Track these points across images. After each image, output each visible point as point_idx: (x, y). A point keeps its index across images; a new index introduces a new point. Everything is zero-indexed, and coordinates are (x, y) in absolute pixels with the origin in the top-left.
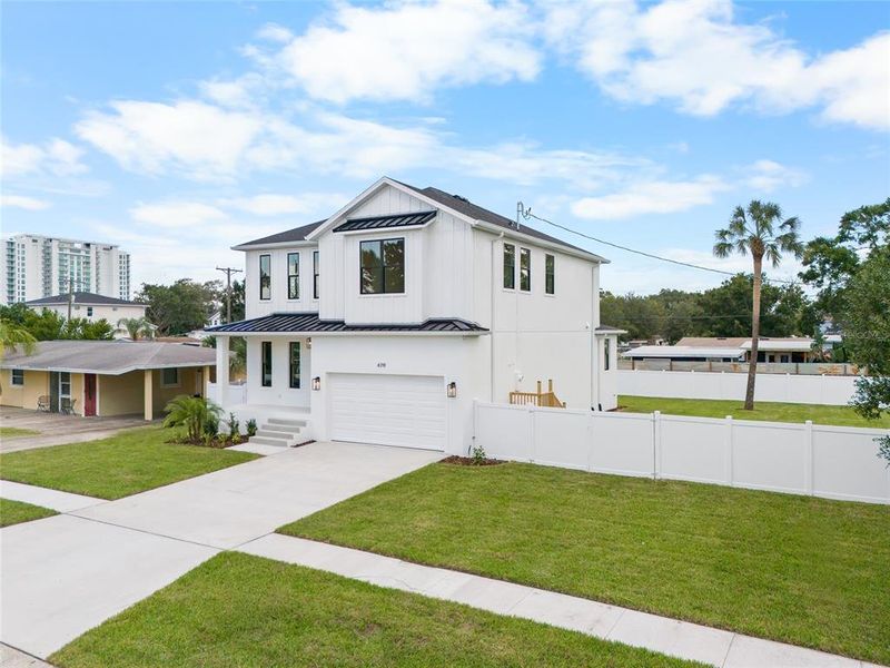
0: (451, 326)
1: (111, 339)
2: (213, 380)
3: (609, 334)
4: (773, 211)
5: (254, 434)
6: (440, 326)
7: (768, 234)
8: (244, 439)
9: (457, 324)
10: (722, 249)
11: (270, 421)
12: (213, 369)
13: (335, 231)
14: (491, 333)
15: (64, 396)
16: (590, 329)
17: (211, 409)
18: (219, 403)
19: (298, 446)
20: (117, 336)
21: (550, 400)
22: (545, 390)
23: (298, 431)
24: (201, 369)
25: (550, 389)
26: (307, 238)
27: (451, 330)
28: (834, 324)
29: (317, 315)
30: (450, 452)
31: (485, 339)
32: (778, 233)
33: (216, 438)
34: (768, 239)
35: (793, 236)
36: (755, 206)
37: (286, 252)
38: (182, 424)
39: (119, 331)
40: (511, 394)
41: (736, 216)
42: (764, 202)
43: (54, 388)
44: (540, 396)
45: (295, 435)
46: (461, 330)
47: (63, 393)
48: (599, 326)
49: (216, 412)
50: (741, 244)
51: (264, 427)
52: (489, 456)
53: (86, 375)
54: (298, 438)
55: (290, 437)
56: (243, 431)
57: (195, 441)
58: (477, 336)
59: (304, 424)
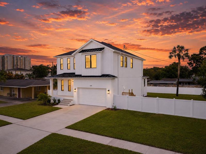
0: (108, 76)
1: (24, 79)
2: (49, 89)
3: (145, 78)
4: (182, 48)
5: (60, 103)
6: (105, 76)
7: (181, 53)
8: (57, 104)
9: (110, 76)
10: (170, 57)
11: (63, 99)
12: (49, 86)
13: (79, 53)
14: (118, 78)
15: (13, 93)
16: (141, 77)
17: (49, 96)
18: (51, 95)
19: (71, 106)
20: (26, 78)
21: (132, 94)
22: (131, 92)
23: (70, 102)
24: (46, 87)
25: (132, 91)
26: (72, 54)
27: (108, 77)
28: (195, 75)
29: (75, 73)
30: (108, 107)
31: (116, 79)
32: (184, 53)
33: (50, 103)
34: (182, 55)
35: (187, 54)
36: (178, 46)
37: (67, 58)
38: (41, 100)
39: (26, 77)
40: (123, 93)
41: (174, 49)
42: (180, 45)
43: (11, 91)
44: (129, 93)
45: (70, 103)
46: (110, 77)
47: (13, 92)
48: (143, 76)
49: (50, 97)
50: (175, 55)
51: (62, 101)
52: (117, 108)
53: (18, 88)
54: (71, 104)
55: (69, 103)
56: (57, 102)
57: (45, 104)
58: (114, 79)
59: (72, 100)
